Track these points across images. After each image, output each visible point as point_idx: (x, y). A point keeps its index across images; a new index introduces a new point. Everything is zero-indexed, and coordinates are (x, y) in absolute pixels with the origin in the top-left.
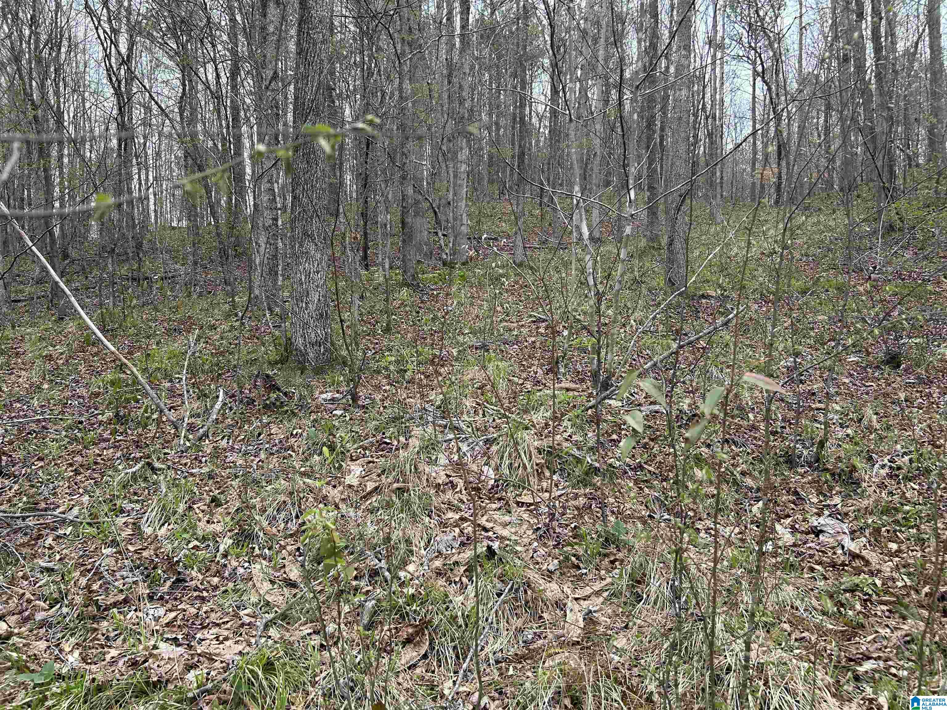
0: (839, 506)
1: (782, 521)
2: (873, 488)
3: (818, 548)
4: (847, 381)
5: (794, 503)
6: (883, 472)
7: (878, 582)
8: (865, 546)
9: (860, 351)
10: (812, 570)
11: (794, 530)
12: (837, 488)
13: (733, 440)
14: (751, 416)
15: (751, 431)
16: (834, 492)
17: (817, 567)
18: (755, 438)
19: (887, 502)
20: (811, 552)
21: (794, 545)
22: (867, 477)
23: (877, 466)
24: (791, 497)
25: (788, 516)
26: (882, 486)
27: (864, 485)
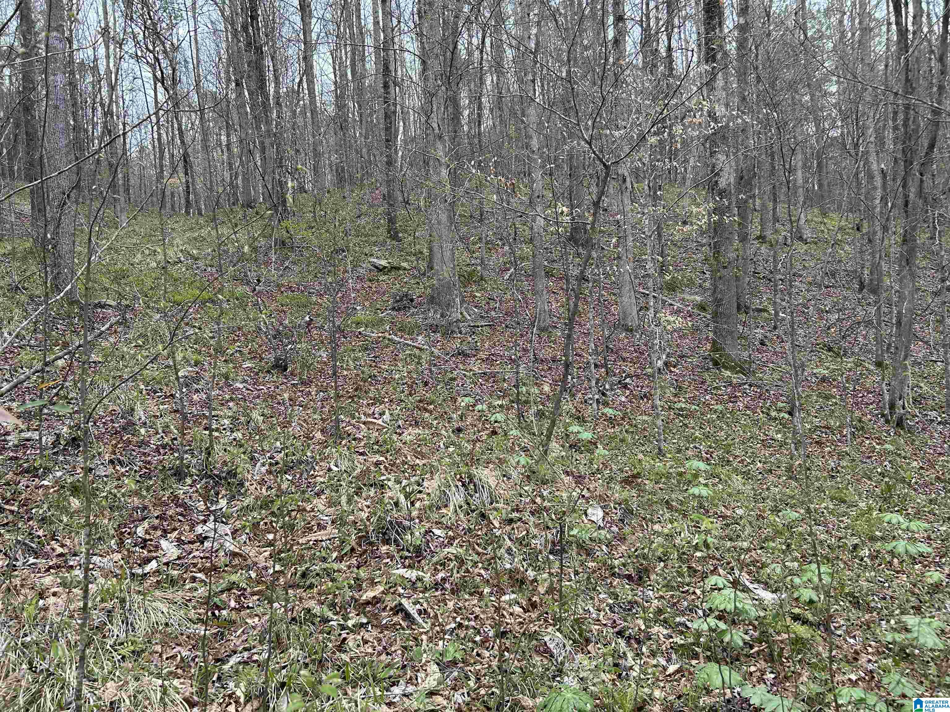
0: (224, 510)
1: (169, 535)
2: (255, 486)
3: (202, 555)
4: (241, 386)
5: (181, 515)
6: (263, 469)
7: (253, 575)
8: (245, 542)
9: (255, 357)
10: (194, 579)
11: (180, 542)
12: (223, 492)
13: (118, 459)
14: (143, 431)
15: (140, 447)
16: (220, 496)
17: (199, 575)
18: (144, 454)
19: (265, 497)
20: (195, 561)
21: (179, 558)
22: (249, 477)
23: (259, 464)
24: (179, 510)
25: (175, 529)
26: (262, 482)
27: (247, 484)
